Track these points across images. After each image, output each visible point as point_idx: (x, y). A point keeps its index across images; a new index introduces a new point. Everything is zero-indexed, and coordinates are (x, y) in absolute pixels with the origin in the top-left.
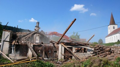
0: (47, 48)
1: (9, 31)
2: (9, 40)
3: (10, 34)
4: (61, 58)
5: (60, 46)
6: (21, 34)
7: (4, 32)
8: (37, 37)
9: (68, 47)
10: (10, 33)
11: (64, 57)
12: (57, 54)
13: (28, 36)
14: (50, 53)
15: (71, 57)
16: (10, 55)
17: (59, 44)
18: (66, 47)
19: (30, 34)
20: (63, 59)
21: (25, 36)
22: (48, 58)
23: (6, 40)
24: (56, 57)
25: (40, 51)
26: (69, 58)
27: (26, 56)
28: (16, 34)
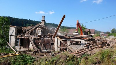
0: (45, 41)
1: (14, 27)
2: (14, 35)
3: (16, 30)
4: (57, 51)
5: (56, 39)
6: (26, 29)
7: (10, 28)
8: (39, 31)
9: (63, 41)
10: (15, 28)
11: (60, 49)
12: (54, 46)
13: (31, 30)
14: (48, 46)
15: (66, 49)
16: (16, 47)
17: (55, 37)
18: (61, 40)
19: (32, 28)
20: (59, 51)
21: (29, 30)
22: (46, 50)
23: (12, 35)
24: (53, 50)
25: (39, 44)
26: (64, 51)
27: (28, 48)
28: (22, 29)
